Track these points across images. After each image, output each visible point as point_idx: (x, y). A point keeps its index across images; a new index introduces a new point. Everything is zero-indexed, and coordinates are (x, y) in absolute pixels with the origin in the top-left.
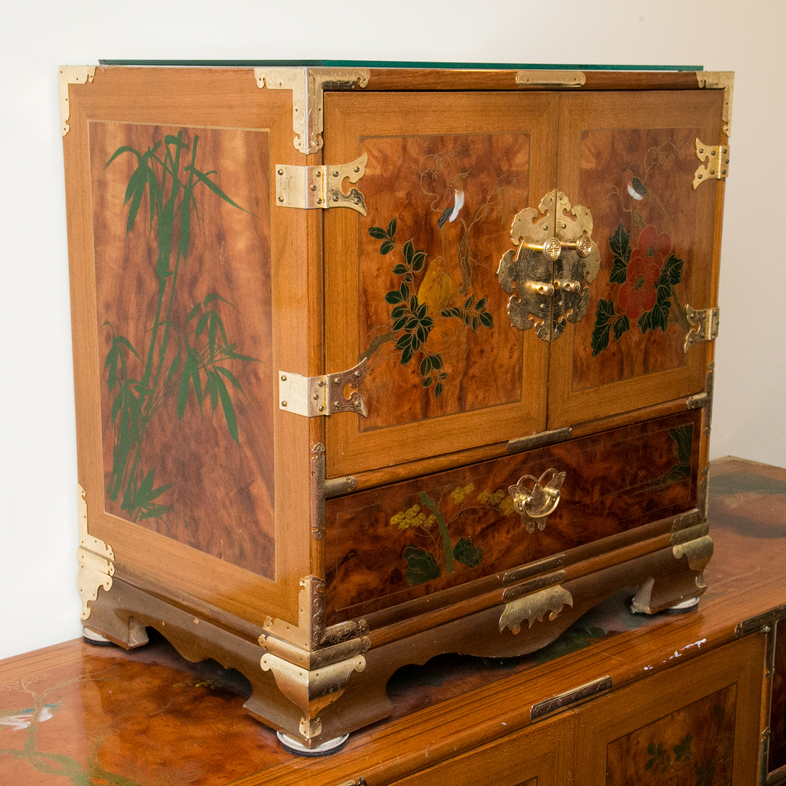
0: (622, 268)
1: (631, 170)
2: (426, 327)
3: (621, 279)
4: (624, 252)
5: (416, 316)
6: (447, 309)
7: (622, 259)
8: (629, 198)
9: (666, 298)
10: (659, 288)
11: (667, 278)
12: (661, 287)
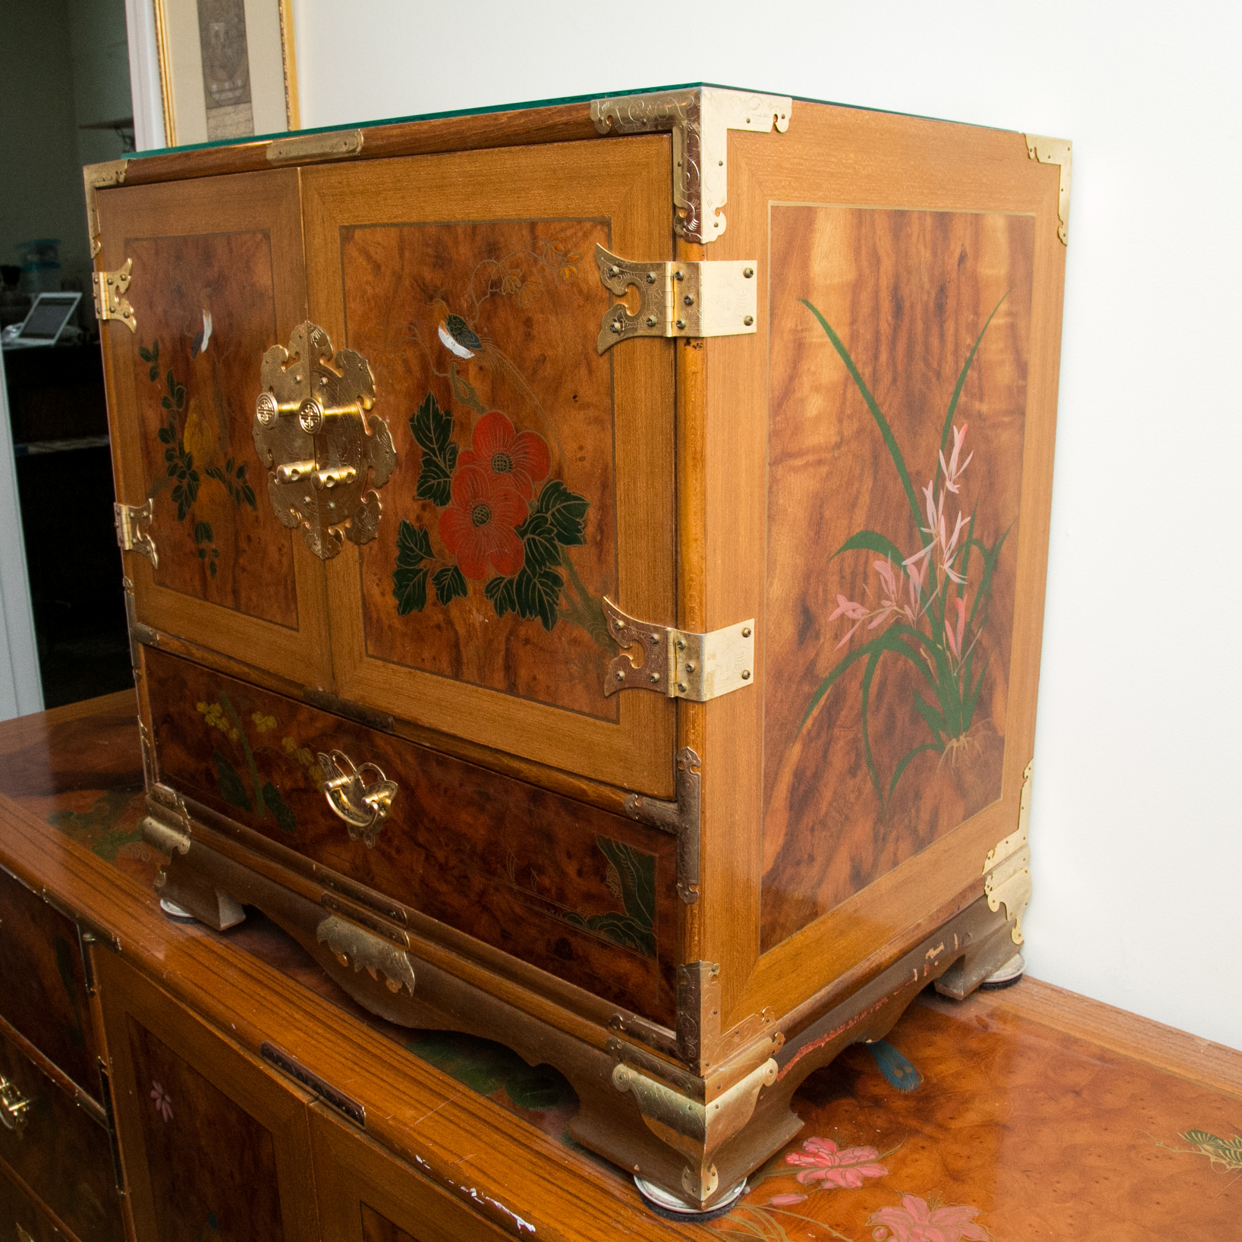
0: (439, 478)
1: (443, 299)
2: (194, 483)
3: (442, 497)
4: (442, 449)
5: (184, 465)
6: (210, 467)
7: (439, 460)
8: (443, 352)
9: (548, 564)
10: (529, 539)
11: (548, 525)
12: (534, 539)
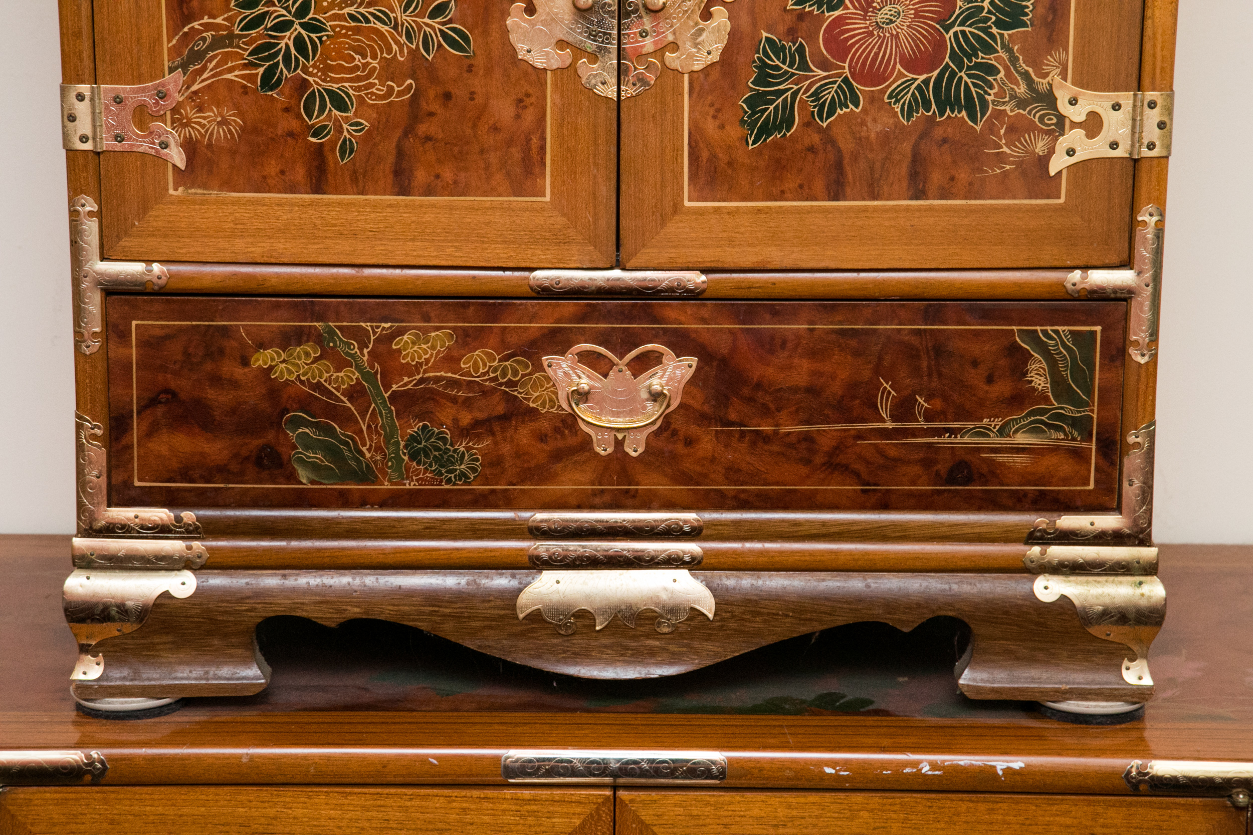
2: (313, 36)
3: (831, 3)
5: (290, 12)
6: (361, 10)
9: (980, 54)
10: (956, 34)
11: (983, 14)
12: (963, 32)
